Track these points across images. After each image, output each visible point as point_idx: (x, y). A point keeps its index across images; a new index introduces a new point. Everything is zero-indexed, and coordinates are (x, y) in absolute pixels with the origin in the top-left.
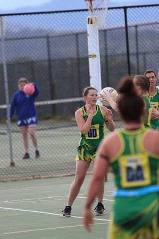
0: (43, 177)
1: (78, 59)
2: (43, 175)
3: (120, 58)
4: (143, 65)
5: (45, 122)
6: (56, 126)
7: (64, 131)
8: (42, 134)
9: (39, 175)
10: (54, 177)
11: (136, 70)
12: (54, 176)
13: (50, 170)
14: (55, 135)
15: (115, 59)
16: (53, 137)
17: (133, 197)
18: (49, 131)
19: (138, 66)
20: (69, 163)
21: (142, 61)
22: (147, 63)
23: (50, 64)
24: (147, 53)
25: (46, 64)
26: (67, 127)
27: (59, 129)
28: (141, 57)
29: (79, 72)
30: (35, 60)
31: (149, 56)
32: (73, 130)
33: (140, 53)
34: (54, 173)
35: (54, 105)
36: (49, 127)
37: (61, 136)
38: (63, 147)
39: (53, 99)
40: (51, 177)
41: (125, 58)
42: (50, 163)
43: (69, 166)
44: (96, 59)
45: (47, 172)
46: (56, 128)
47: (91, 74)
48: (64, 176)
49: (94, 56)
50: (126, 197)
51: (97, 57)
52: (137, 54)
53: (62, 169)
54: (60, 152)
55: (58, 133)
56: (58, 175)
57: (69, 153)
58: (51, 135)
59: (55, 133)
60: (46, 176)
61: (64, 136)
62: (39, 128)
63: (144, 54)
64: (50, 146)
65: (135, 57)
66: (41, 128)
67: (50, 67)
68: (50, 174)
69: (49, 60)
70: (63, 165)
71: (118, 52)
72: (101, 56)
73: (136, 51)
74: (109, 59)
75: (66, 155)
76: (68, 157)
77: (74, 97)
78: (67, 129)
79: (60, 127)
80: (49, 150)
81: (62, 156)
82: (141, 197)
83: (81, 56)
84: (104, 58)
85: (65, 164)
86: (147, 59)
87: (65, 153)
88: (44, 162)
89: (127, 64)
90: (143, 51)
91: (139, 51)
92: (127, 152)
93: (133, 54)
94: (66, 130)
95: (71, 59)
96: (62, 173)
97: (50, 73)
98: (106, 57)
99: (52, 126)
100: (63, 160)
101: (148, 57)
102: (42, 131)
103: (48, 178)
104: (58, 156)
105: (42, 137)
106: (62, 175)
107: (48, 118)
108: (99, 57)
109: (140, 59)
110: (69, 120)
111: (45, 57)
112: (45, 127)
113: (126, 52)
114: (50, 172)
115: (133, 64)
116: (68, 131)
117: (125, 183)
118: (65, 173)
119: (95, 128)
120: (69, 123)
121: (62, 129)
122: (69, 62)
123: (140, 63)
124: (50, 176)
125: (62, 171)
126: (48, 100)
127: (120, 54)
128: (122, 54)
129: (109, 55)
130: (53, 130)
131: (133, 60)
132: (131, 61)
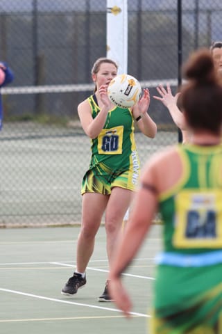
0: (10, 225)
1: (88, 14)
2: (11, 221)
3: (164, 17)
4: (205, 33)
5: (20, 125)
6: (40, 134)
7: (54, 145)
8: (13, 146)
9: (4, 222)
10: (31, 227)
11: (192, 41)
12: (31, 224)
13: (25, 214)
14: (37, 150)
15: (155, 18)
16: (33, 153)
17: (191, 268)
18: (27, 142)
19: (196, 33)
20: (59, 203)
21: (205, 25)
22: (214, 29)
23: (35, 21)
24: (214, 10)
25: (29, 19)
26: (60, 136)
27: (44, 139)
28: (203, 17)
29: (88, 38)
30: (8, 11)
31: (218, 17)
32: (64, 142)
33: (201, 10)
34: (31, 220)
35: (38, 96)
36: (27, 134)
37: (47, 153)
38: (51, 173)
39: (36, 84)
40: (25, 227)
41: (174, 18)
42: (25, 201)
43: (59, 208)
44: (120, 15)
45: (17, 217)
46: (40, 137)
47: (109, 43)
48: (48, 227)
49: (118, 10)
50: (177, 268)
51: (122, 13)
52: (197, 11)
53: (45, 214)
54: (45, 181)
55: (44, 146)
56: (38, 224)
57: (61, 185)
58: (30, 150)
59: (37, 146)
60: (17, 224)
61: (54, 152)
62: (9, 136)
63: (209, 12)
64: (27, 170)
65: (192, 17)
66: (13, 135)
67: (35, 26)
68: (24, 221)
69: (35, 13)
70: (49, 205)
71: (161, 6)
72: (129, 12)
73: (193, 6)
74: (144, 17)
75: (55, 188)
76: (58, 192)
77: (75, 82)
78: (61, 140)
79: (46, 137)
80: (24, 178)
81: (48, 188)
82: (205, 269)
83: (93, 8)
84: (134, 16)
85: (52, 203)
86: (214, 21)
87: (54, 185)
88: (14, 197)
89: (176, 30)
90: (208, 6)
91: (201, 6)
92: (193, 184)
93: (188, 11)
94: (57, 142)
95: (75, 14)
96: (45, 220)
97: (35, 35)
98: (139, 13)
99: (33, 134)
100: (48, 197)
101: (215, 18)
102: (13, 142)
103: (20, 227)
104: (41, 189)
105: (13, 153)
106: (45, 224)
107: (26, 119)
108: (126, 13)
109: (201, 21)
110: (64, 125)
111: (28, 7)
112: (20, 135)
113: (175, 6)
114: (25, 217)
115: (188, 29)
116: (61, 145)
117: (180, 240)
118: (52, 220)
119: (116, 134)
120: (64, 130)
121: (51, 139)
122: (70, 19)
123: (201, 29)
124: (24, 224)
125: (45, 217)
126: (29, 85)
127: (164, 9)
128: (168, 11)
129: (144, 9)
130: (33, 141)
131: (188, 22)
132: (184, 24)
